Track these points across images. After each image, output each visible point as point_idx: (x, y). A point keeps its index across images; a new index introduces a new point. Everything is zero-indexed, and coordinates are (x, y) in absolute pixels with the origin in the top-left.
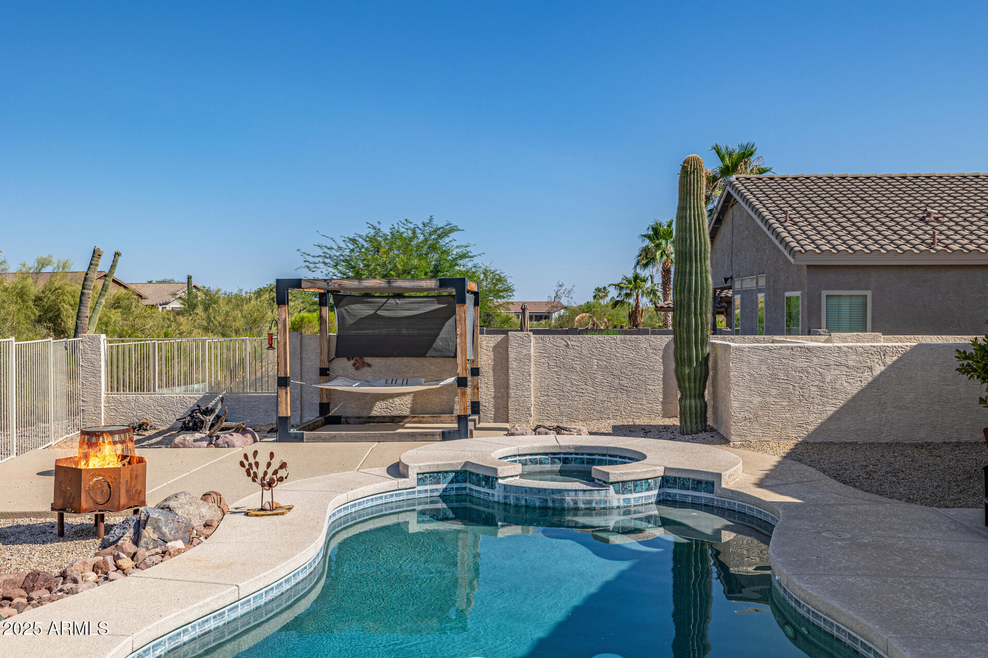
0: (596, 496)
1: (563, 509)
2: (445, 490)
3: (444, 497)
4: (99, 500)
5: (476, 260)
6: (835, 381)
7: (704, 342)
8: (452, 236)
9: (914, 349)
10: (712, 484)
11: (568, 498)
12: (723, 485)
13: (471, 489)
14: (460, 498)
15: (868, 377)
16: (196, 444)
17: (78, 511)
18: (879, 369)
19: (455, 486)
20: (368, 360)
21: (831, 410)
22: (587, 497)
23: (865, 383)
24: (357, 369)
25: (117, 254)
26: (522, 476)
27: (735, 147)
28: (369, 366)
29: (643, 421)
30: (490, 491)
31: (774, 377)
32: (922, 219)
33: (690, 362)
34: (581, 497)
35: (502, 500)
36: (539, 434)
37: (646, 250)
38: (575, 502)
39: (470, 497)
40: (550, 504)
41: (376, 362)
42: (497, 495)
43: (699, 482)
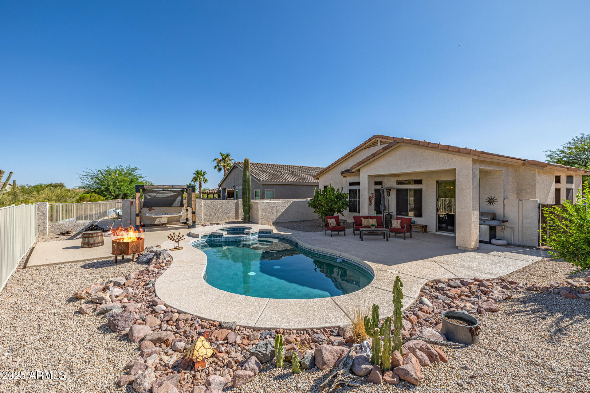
0: (248, 237)
1: (240, 241)
2: (207, 240)
3: (207, 242)
4: (134, 250)
5: (144, 179)
6: (279, 209)
7: (249, 201)
8: (136, 171)
9: (293, 202)
10: (271, 232)
11: (242, 238)
12: (273, 232)
13: (213, 239)
14: (210, 242)
15: (285, 208)
16: (109, 235)
17: (128, 254)
18: (287, 206)
19: (209, 239)
20: (153, 208)
21: (278, 215)
22: (246, 238)
23: (284, 209)
24: (150, 210)
25: (11, 173)
26: (227, 234)
27: (225, 153)
28: (154, 210)
29: (231, 221)
30: (221, 239)
31: (267, 209)
32: (281, 174)
33: (247, 206)
34: (245, 238)
35: (224, 241)
36: (212, 225)
37: (195, 178)
38: (243, 239)
39: (214, 241)
40: (237, 240)
41: (156, 209)
42: (223, 239)
43: (267, 232)
